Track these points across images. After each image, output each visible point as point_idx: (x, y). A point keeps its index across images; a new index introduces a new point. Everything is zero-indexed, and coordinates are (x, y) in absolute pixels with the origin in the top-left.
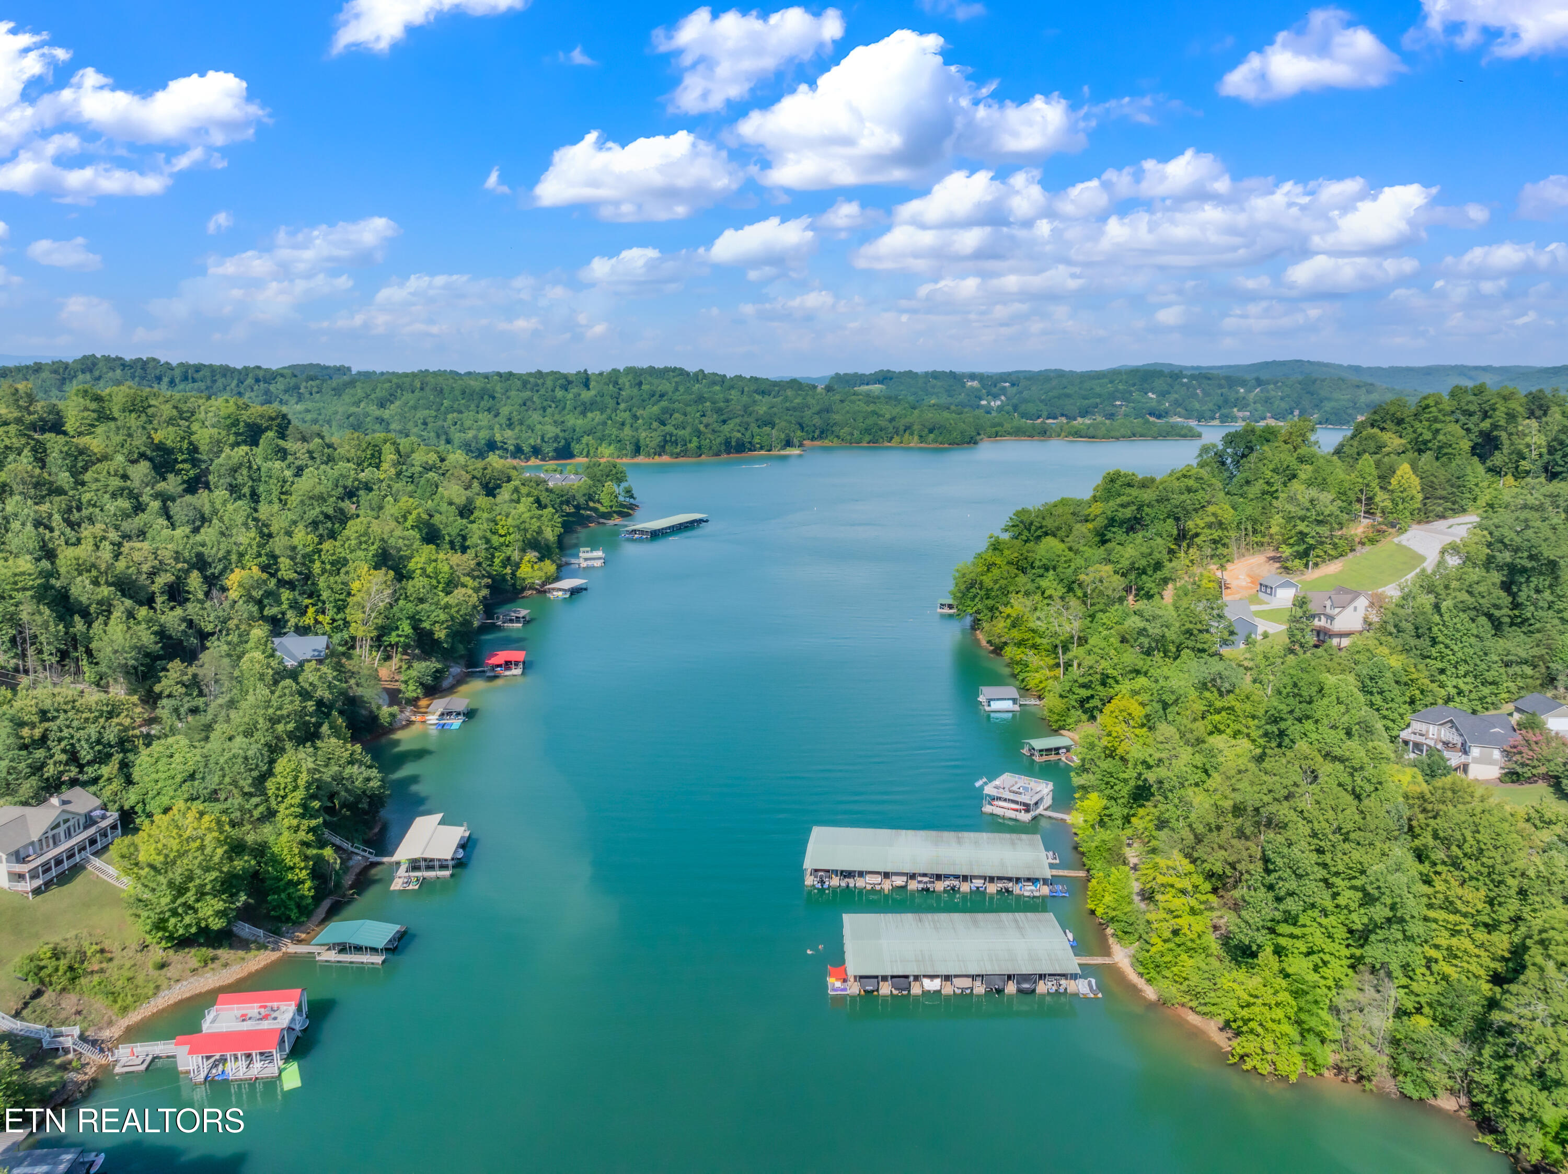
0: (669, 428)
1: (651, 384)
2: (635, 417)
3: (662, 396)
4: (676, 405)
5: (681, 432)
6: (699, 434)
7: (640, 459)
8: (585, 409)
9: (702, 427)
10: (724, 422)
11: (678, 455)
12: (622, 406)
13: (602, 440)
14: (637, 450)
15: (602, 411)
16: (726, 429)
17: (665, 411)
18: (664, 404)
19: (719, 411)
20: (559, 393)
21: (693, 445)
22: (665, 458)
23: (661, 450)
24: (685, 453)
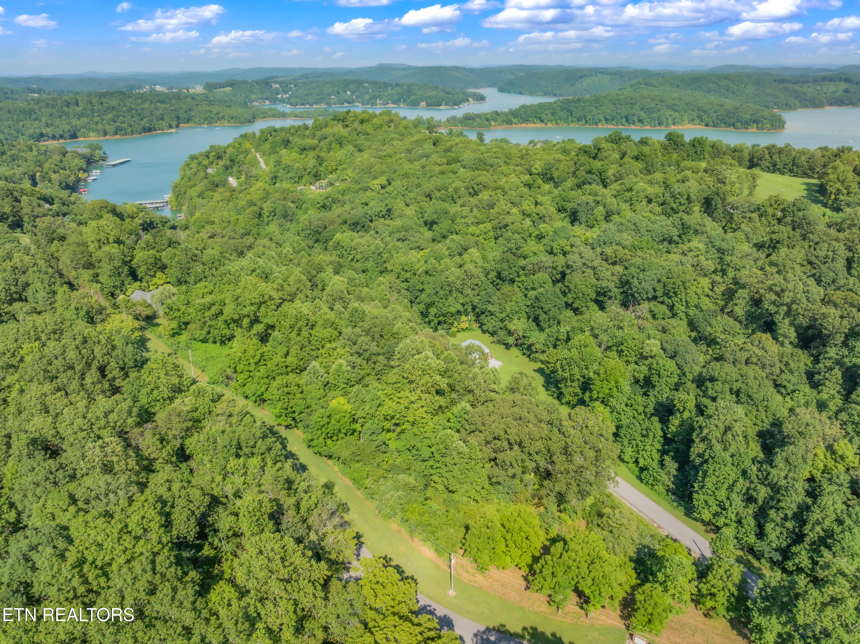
0: (118, 124)
1: (107, 103)
2: (103, 120)
3: (113, 108)
4: (120, 113)
5: (123, 125)
6: (131, 126)
7: (107, 137)
8: (79, 116)
9: (132, 123)
10: (142, 119)
11: (123, 135)
12: (96, 114)
13: (89, 130)
14: (106, 134)
15: (87, 117)
16: (142, 123)
17: (115, 116)
18: (114, 112)
19: (139, 115)
20: (66, 109)
21: (129, 130)
22: (118, 136)
23: (116, 133)
24: (126, 134)
